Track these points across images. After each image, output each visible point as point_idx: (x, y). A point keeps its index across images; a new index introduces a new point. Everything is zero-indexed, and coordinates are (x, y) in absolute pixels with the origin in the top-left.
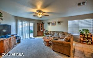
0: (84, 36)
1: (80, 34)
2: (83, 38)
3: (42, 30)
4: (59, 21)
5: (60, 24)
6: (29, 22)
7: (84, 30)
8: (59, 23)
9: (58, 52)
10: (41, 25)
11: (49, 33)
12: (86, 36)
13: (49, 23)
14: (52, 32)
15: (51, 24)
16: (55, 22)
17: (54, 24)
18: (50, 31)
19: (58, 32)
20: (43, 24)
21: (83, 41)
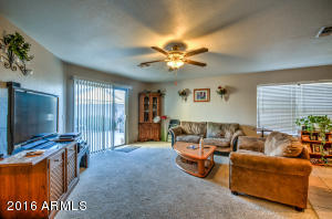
0: (313, 138)
1: (303, 134)
2: (311, 144)
3: (157, 120)
4: (223, 87)
5: (226, 99)
6: (114, 88)
7: (313, 120)
8: (223, 92)
9: (257, 198)
10: (154, 99)
11: (186, 128)
12: (321, 139)
13: (184, 94)
14: (197, 124)
15: (190, 97)
16: (209, 90)
17: (203, 96)
18: (190, 123)
19: (221, 126)
20: (160, 94)
21: (312, 156)
